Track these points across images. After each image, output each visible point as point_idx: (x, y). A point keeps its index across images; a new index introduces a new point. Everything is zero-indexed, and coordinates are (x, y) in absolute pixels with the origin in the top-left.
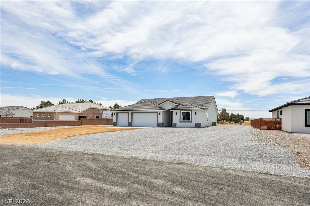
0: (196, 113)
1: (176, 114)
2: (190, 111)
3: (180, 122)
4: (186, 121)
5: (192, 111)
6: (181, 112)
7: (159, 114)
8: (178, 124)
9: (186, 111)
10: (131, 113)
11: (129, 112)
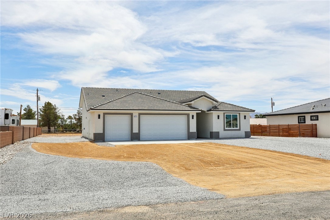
0: (245, 116)
1: (218, 118)
2: (238, 114)
3: (225, 130)
4: (232, 128)
5: (240, 113)
6: (225, 114)
7: (191, 117)
8: (222, 133)
9: (232, 114)
10: (138, 115)
11: (133, 113)
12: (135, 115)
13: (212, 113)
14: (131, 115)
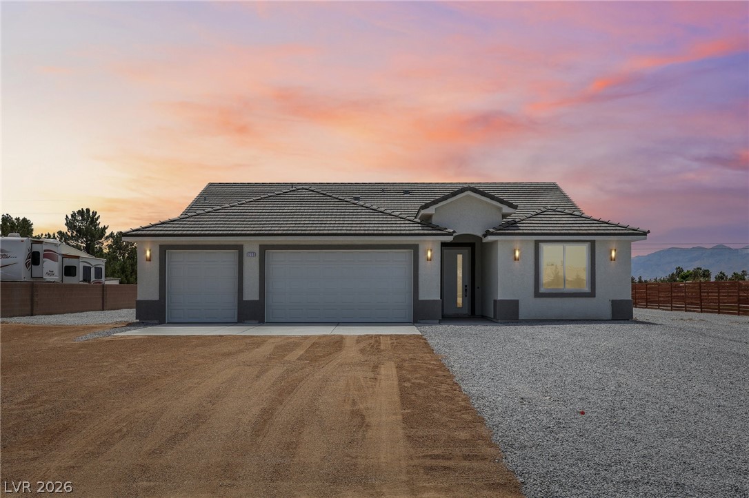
3: (538, 295)
5: (593, 242)
7: (423, 255)
8: (528, 305)
10: (257, 250)
11: (242, 246)
12: (248, 251)
13: (496, 242)
14: (239, 248)
